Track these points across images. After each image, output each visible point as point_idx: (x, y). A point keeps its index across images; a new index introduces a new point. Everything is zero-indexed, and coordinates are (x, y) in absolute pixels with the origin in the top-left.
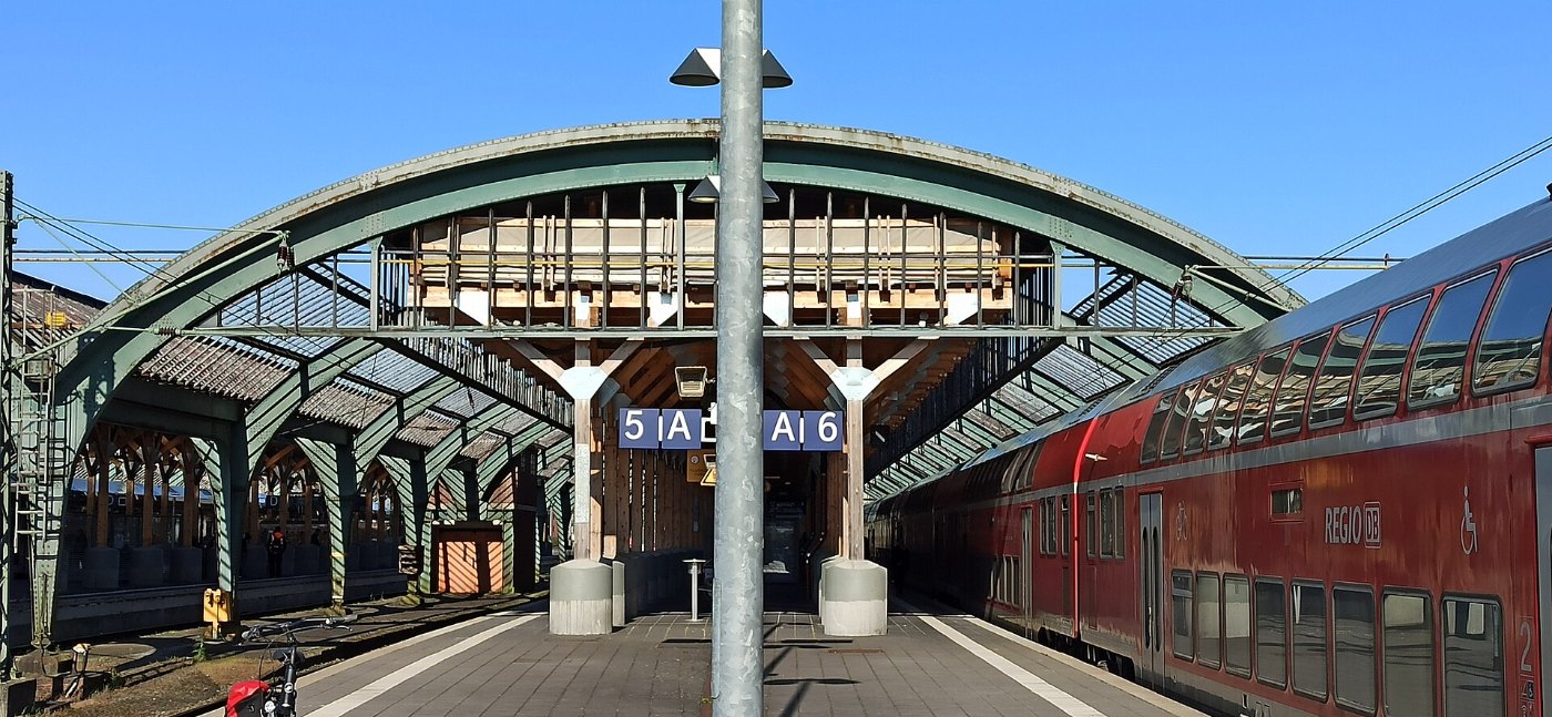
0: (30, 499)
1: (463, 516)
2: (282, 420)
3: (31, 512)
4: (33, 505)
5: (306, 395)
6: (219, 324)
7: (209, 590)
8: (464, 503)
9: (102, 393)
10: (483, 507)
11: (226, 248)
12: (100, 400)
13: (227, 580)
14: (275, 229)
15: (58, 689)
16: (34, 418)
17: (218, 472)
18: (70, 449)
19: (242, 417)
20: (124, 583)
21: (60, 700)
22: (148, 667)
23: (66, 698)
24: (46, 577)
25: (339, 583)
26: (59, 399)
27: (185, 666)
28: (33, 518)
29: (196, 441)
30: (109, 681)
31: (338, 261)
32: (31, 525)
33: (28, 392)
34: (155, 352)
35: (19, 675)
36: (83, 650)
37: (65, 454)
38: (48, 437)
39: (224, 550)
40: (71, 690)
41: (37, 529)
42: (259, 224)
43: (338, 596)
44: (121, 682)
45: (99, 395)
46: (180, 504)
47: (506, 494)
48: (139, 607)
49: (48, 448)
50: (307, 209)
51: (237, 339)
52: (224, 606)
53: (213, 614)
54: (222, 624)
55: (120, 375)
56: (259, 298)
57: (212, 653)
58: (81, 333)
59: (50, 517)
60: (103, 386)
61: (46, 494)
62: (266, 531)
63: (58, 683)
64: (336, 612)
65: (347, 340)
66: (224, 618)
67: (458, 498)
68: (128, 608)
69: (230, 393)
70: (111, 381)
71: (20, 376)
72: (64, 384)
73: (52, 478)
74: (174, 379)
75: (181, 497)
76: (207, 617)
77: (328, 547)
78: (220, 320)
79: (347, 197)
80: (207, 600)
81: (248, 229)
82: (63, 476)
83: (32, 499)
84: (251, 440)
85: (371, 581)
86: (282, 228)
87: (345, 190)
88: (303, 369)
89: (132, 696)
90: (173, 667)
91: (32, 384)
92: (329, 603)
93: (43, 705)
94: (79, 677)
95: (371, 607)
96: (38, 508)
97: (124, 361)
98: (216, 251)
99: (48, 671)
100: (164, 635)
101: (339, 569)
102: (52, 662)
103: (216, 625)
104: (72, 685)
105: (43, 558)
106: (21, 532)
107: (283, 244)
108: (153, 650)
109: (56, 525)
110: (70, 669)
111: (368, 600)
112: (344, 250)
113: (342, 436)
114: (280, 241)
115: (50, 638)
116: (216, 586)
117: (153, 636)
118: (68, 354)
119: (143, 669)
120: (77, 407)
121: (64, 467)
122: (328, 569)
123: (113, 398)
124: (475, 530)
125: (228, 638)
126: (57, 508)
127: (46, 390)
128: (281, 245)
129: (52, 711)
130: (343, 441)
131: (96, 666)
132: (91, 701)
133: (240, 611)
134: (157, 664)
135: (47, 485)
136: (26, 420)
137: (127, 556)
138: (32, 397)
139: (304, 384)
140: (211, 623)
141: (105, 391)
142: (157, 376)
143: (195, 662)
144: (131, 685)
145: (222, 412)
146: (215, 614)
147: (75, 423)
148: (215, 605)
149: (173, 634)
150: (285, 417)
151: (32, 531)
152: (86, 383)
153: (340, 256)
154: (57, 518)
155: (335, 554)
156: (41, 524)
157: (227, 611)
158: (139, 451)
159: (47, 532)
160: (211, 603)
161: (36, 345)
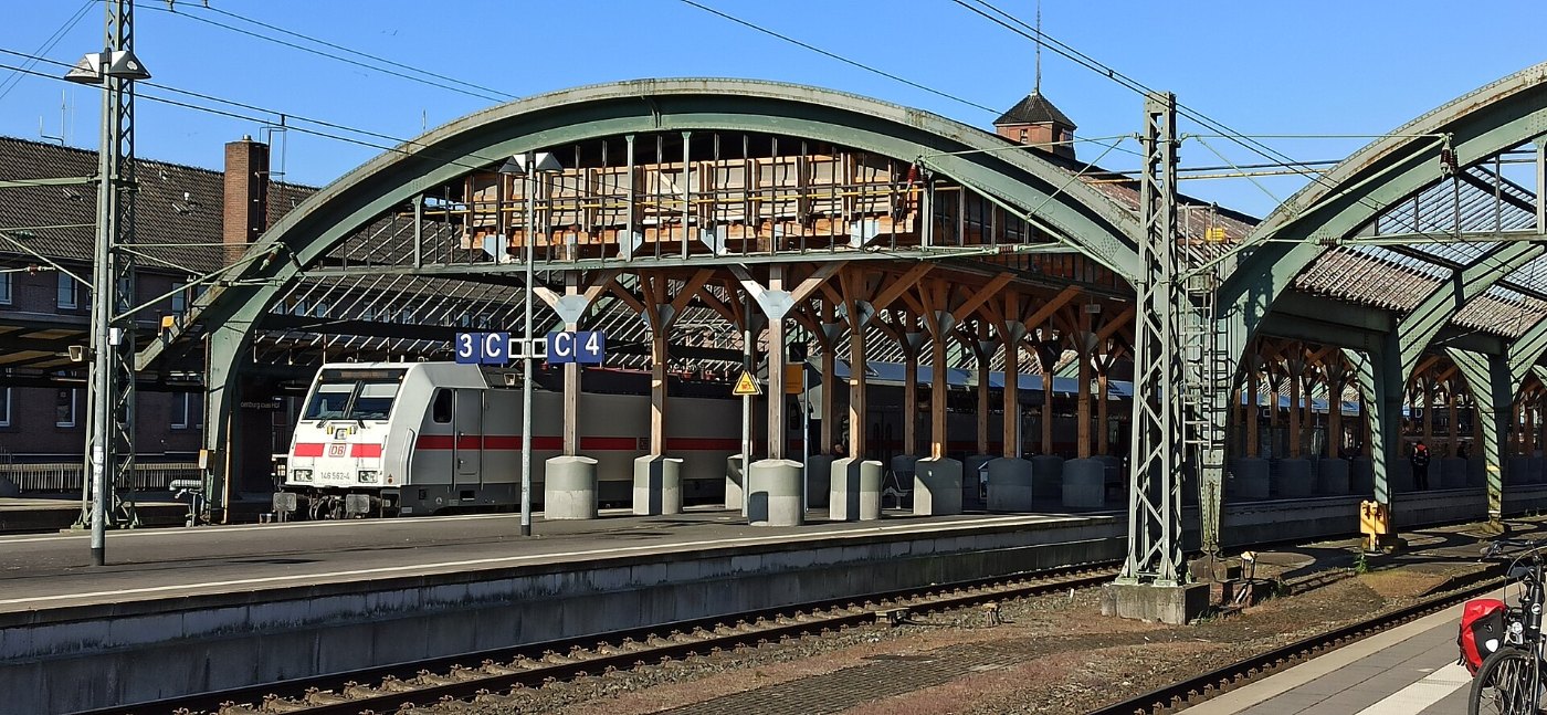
0: (1196, 410)
2: (1436, 329)
3: (1197, 422)
4: (1198, 416)
5: (1461, 304)
6: (1377, 233)
7: (1366, 502)
9: (1261, 306)
11: (1382, 156)
12: (1260, 313)
13: (1383, 492)
14: (1433, 132)
15: (1228, 595)
16: (1199, 333)
17: (1371, 384)
18: (1232, 361)
19: (1395, 327)
20: (1274, 493)
21: (1231, 605)
22: (1311, 576)
23: (1236, 604)
24: (1212, 486)
25: (1495, 497)
26: (1220, 314)
27: (1347, 577)
28: (1198, 429)
29: (1349, 352)
30: (1276, 589)
31: (1500, 162)
32: (1197, 435)
33: (1190, 306)
34: (1313, 263)
35: (1193, 580)
36: (1250, 558)
37: (1227, 367)
38: (1211, 350)
39: (1380, 462)
40: (1240, 596)
41: (1202, 439)
42: (1416, 129)
43: (1495, 510)
44: (1286, 591)
45: (1258, 308)
46: (1324, 418)
48: (1290, 517)
49: (1212, 360)
50: (1466, 110)
51: (1391, 248)
52: (1382, 519)
53: (1371, 527)
54: (1379, 536)
55: (1278, 288)
56: (1417, 204)
57: (1374, 564)
58: (1240, 248)
59: (1215, 427)
60: (1262, 299)
61: (1211, 405)
62: (1409, 443)
63: (1228, 588)
64: (1493, 527)
65: (1504, 245)
66: (1382, 530)
68: (1280, 517)
69: (1382, 303)
70: (1269, 293)
71: (1184, 292)
72: (1224, 298)
73: (1216, 388)
74: (1328, 291)
75: (1325, 408)
76: (1364, 529)
77: (1483, 460)
78: (1377, 227)
79: (1509, 94)
80: (1363, 512)
81: (1406, 133)
82: (1226, 388)
83: (1197, 410)
84: (1404, 351)
85: (1524, 496)
86: (1444, 129)
87: (1508, 87)
88: (1457, 277)
89: (1299, 604)
90: (1335, 577)
91: (1195, 300)
92: (1485, 517)
93: (1216, 609)
94: (1248, 584)
95: (1528, 523)
96: (1202, 419)
97: (1282, 274)
98: (1372, 158)
99: (1218, 577)
100: (1320, 545)
101: (1495, 483)
102: (1221, 567)
103: (1373, 537)
104: (1241, 592)
105: (1210, 467)
106: (1189, 442)
107: (1446, 147)
108: (1312, 561)
109: (1220, 435)
110: (1239, 576)
111: (1523, 515)
112: (1507, 150)
113: (1496, 346)
114: (1443, 143)
115: (1219, 545)
116: (1372, 499)
117: (1309, 546)
118: (1228, 268)
119: (1306, 578)
120: (1238, 318)
121: (1226, 379)
122: (1484, 482)
123: (1271, 310)
125: (1386, 551)
126: (1221, 419)
127: (1208, 305)
128: (1444, 149)
129: (1226, 615)
130: (1496, 350)
131: (1263, 573)
132: (1260, 608)
133: (1396, 523)
134: (1320, 574)
135: (1212, 396)
136: (1191, 334)
137: (1275, 467)
138: (1195, 312)
139: (1458, 292)
140: (1368, 535)
141: (1264, 305)
142: (1311, 287)
143: (1357, 573)
144: (1297, 594)
145: (1374, 322)
146: (1372, 526)
147: (1235, 336)
148: (1372, 517)
149: (1328, 544)
150: (1439, 326)
151: (1198, 441)
152: (1245, 297)
153: (1503, 157)
154: (1221, 429)
155: (1490, 468)
156: (1207, 434)
157: (1384, 523)
158: (1285, 363)
159: (1213, 442)
160: (1368, 515)
161: (1196, 260)
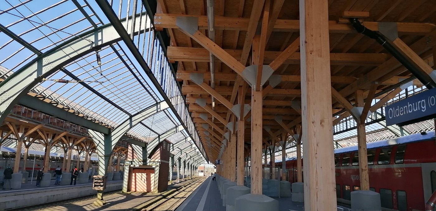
1: (141, 164)
8: (142, 159)
10: (148, 160)
47: (157, 156)
67: (139, 157)
124: (146, 169)
